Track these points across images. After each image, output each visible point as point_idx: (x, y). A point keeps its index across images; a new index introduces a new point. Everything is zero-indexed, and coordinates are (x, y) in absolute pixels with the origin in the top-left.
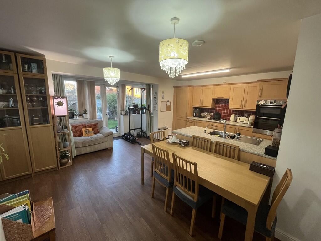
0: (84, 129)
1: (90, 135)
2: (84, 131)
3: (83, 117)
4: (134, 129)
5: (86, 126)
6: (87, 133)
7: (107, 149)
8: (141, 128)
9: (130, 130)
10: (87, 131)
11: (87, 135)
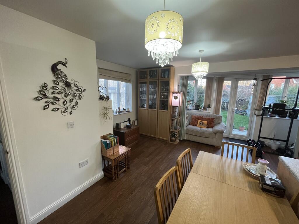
0: (199, 121)
1: (202, 127)
2: (199, 122)
3: (206, 110)
4: (274, 139)
5: (202, 119)
6: (200, 125)
7: (214, 146)
8: (287, 141)
9: (259, 137)
10: (202, 123)
11: (200, 126)
